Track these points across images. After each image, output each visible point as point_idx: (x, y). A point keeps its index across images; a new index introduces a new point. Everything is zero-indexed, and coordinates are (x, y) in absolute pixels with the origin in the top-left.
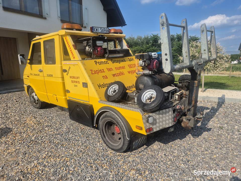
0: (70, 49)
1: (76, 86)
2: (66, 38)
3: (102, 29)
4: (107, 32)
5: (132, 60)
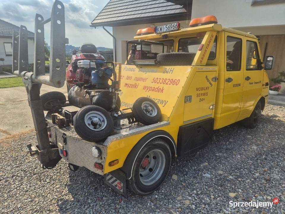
3: (167, 27)
4: (175, 29)
5: (169, 71)
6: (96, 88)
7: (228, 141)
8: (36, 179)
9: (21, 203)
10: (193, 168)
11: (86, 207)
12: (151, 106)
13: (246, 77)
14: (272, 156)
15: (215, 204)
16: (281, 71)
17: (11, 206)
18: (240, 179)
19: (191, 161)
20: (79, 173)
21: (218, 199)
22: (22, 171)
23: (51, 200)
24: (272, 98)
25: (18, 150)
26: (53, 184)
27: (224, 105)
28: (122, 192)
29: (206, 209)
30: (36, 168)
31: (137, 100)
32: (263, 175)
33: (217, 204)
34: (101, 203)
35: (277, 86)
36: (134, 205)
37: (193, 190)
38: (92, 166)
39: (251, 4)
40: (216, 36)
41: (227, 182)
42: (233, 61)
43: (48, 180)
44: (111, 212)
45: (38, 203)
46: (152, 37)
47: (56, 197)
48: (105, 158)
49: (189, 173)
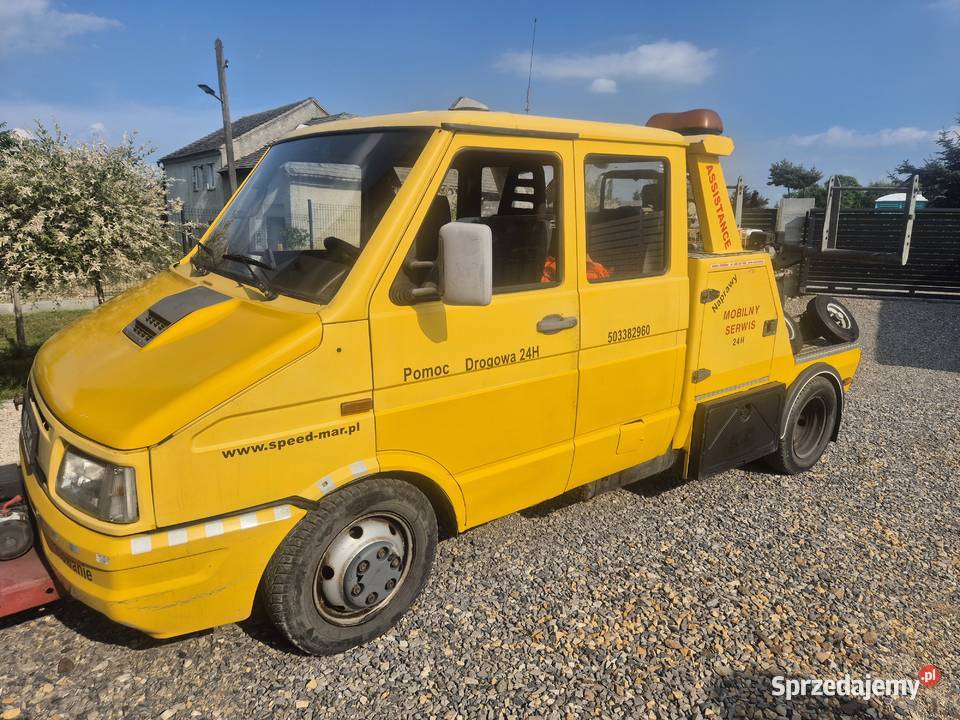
0: (720, 213)
1: (738, 341)
2: (710, 168)
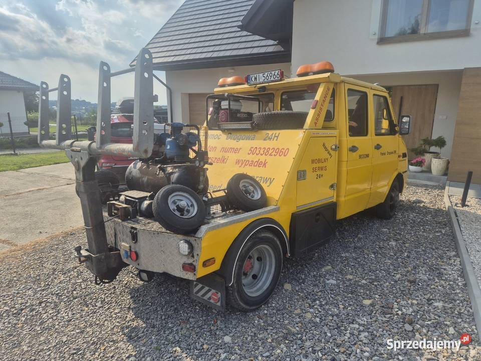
3: (265, 75)
4: (276, 78)
5: (273, 137)
6: (175, 161)
7: (356, 237)
8: (80, 304)
9: (66, 336)
10: (312, 274)
11: (167, 332)
12: (252, 185)
13: (376, 145)
14: (417, 252)
15: (346, 314)
16: (424, 137)
17: (51, 341)
18: (375, 283)
19: (308, 266)
20: (145, 292)
21: (349, 308)
22: (52, 294)
23: (113, 329)
24: (414, 177)
25: (37, 267)
26: (108, 308)
27: (349, 187)
28: (219, 305)
29: (335, 321)
30: (74, 290)
31: (232, 178)
32: (406, 276)
33: (348, 315)
34: (188, 326)
35: (419, 159)
36: (236, 324)
37: (315, 300)
38: (177, 270)
39: (377, 41)
40: (333, 89)
41: (359, 288)
42: (356, 122)
43: (99, 304)
44: (204, 335)
45: (92, 334)
46: (243, 90)
47: (118, 324)
48: (198, 255)
49: (306, 280)
